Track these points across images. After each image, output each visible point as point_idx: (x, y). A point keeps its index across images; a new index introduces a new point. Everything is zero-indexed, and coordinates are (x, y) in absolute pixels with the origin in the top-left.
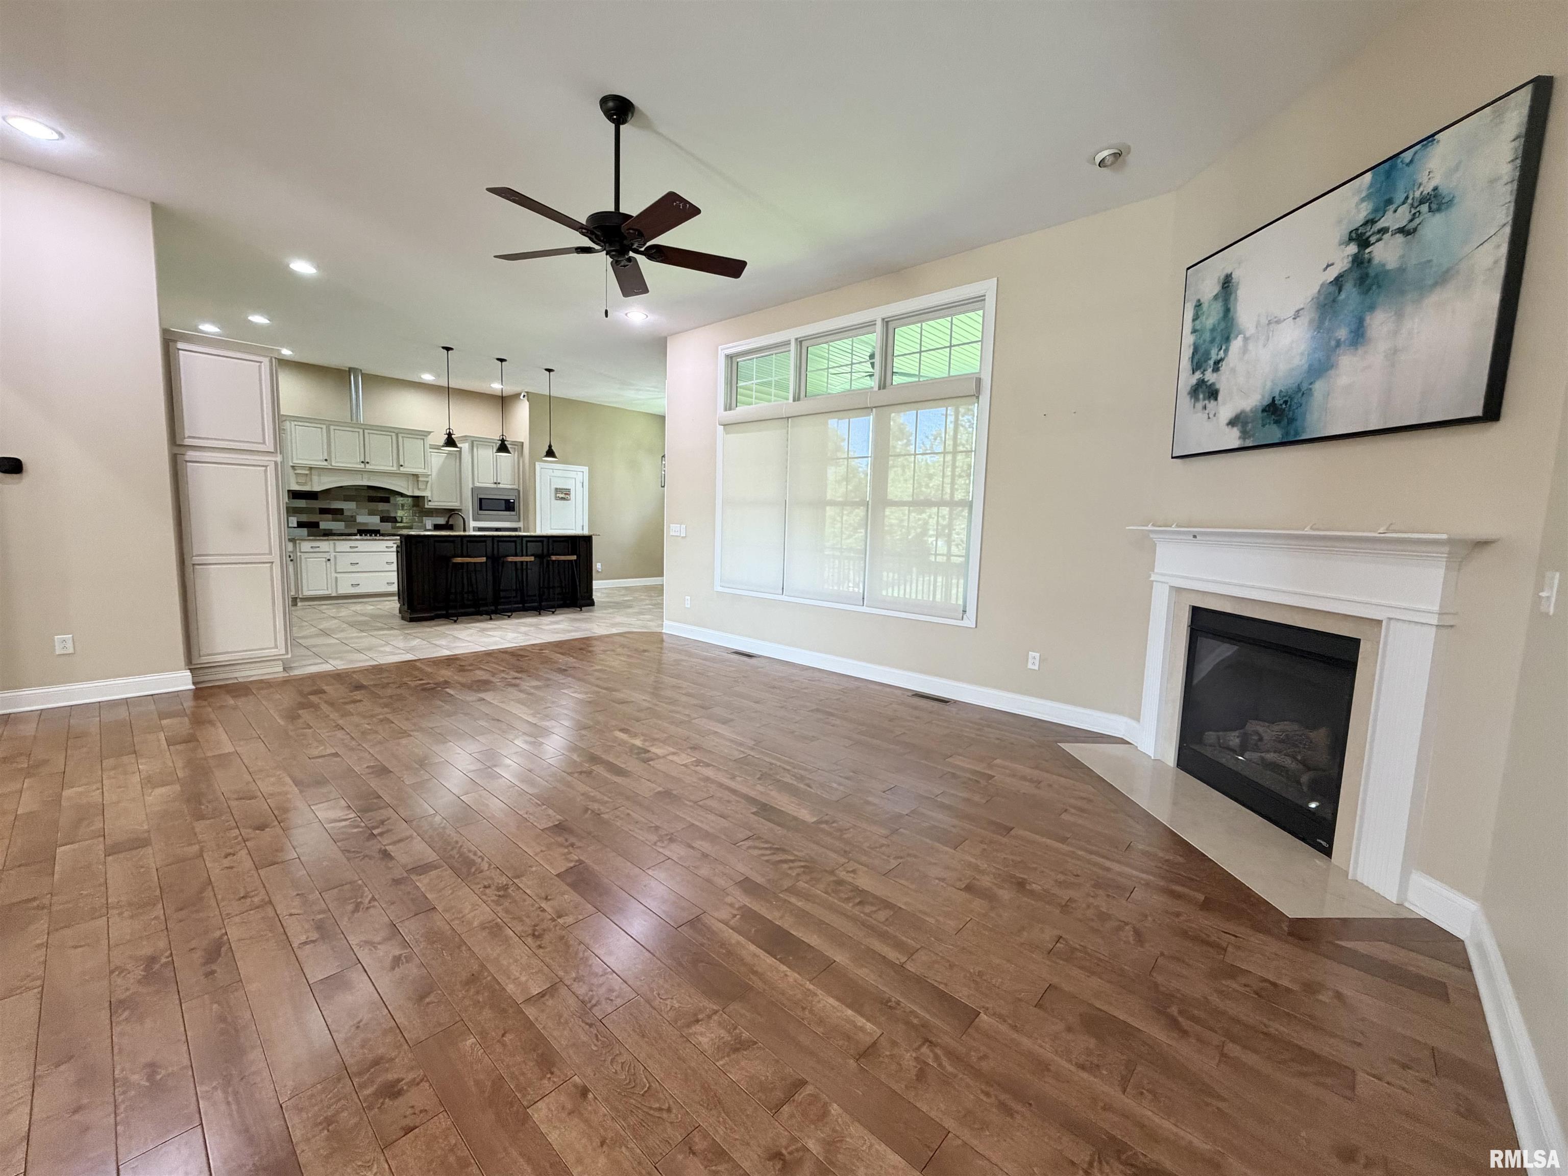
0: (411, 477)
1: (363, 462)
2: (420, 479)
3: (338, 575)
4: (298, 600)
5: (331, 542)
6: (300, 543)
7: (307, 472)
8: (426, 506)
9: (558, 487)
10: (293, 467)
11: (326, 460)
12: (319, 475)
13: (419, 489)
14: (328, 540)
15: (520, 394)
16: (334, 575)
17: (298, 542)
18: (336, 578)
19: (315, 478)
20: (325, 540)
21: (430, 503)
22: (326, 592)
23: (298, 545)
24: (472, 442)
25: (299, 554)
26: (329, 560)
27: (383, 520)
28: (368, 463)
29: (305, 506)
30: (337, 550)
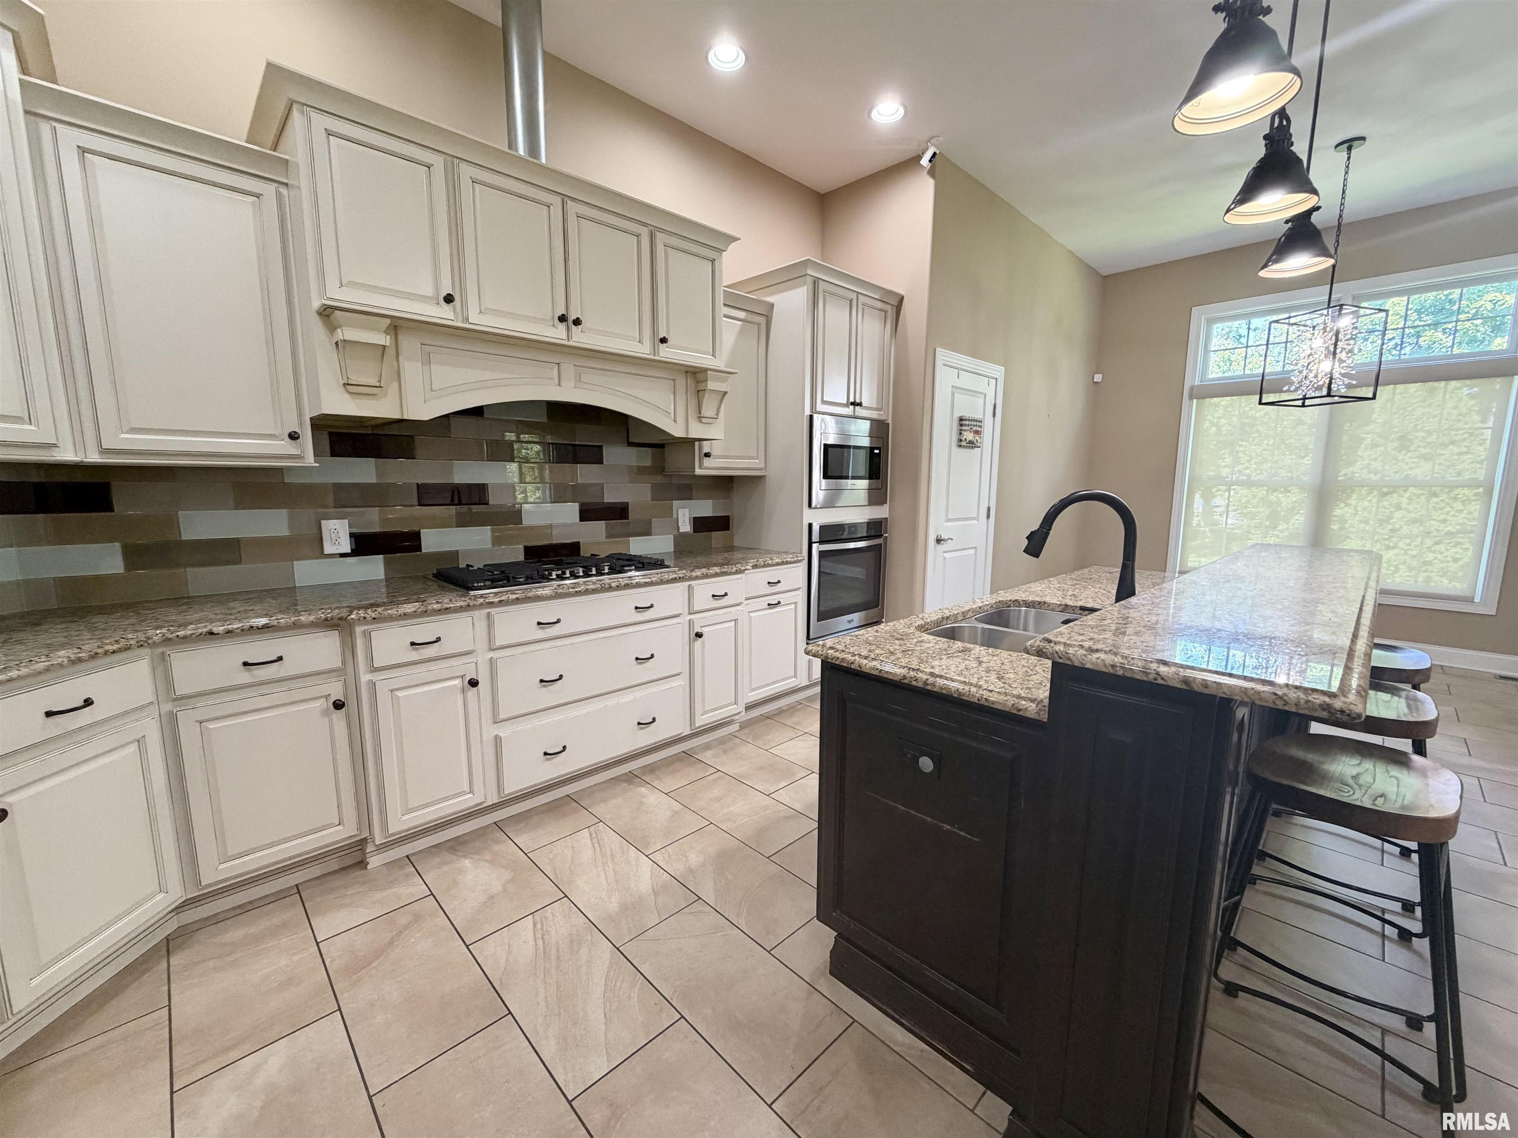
0: (681, 381)
1: (562, 319)
2: (711, 385)
3: (504, 731)
4: (370, 848)
5: (481, 613)
6: (367, 635)
7: (383, 339)
8: (698, 471)
9: (967, 414)
10: (327, 313)
11: (449, 299)
12: (427, 361)
13: (700, 418)
14: (468, 607)
15: (919, 157)
16: (491, 731)
17: (359, 630)
18: (497, 740)
19: (411, 369)
20: (461, 609)
21: (707, 462)
22: (467, 801)
23: (360, 642)
24: (816, 282)
25: (365, 678)
26: (474, 683)
27: (587, 514)
28: (577, 322)
29: (373, 480)
30: (499, 643)
